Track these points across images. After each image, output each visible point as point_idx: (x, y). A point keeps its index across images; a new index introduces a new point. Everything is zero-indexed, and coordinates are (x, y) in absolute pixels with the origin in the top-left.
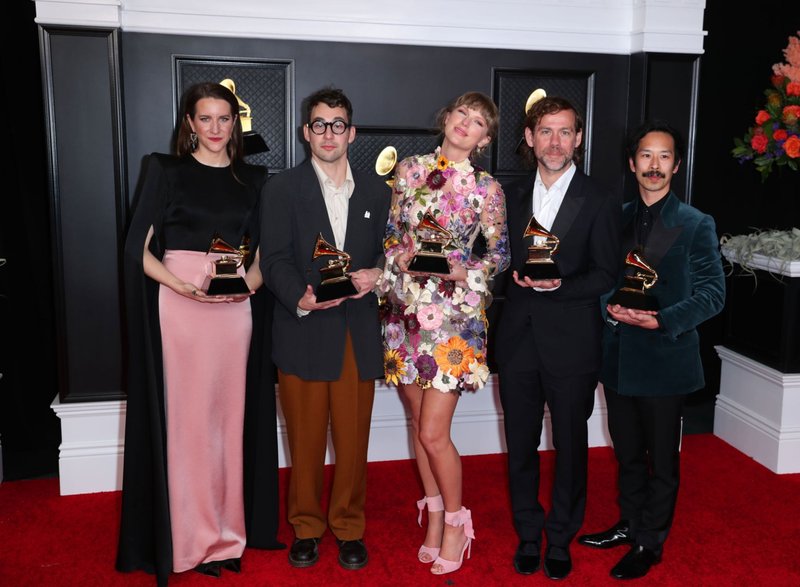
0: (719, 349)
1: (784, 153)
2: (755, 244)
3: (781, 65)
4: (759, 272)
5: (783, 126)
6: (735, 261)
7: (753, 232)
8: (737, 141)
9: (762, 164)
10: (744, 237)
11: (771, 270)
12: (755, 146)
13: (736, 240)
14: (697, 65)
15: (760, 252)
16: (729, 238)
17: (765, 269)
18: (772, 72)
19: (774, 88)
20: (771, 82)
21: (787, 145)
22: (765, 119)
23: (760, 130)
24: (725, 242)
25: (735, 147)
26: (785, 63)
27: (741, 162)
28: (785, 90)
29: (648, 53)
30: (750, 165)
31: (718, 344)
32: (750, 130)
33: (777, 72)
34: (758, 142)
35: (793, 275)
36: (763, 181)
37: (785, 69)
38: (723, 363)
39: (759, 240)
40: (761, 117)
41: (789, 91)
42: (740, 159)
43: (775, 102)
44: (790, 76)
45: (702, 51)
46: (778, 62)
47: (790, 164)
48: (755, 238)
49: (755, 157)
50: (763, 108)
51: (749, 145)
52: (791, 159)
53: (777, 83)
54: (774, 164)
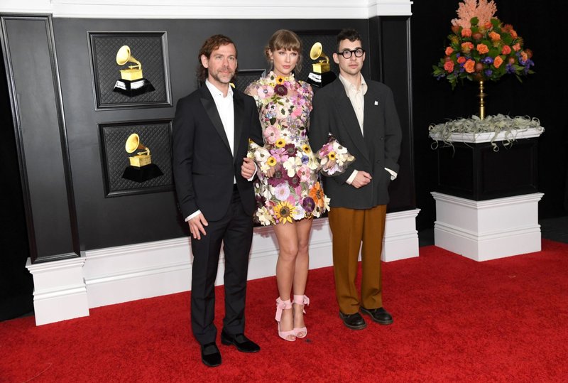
0: (433, 194)
1: (465, 70)
2: (451, 128)
3: (456, 19)
4: (455, 143)
5: (462, 54)
6: (440, 139)
7: (448, 121)
8: (434, 67)
9: (451, 79)
10: (443, 124)
11: (465, 141)
12: (446, 68)
13: (438, 127)
14: (409, 22)
15: (455, 131)
16: (434, 126)
17: (461, 141)
18: (452, 25)
19: (454, 34)
20: (451, 30)
21: (466, 66)
22: (451, 52)
23: (449, 58)
24: (432, 128)
25: (433, 71)
26: (458, 18)
27: (438, 79)
28: (461, 34)
29: (380, 16)
30: (444, 80)
31: (432, 191)
32: (442, 60)
33: (454, 24)
34: (448, 66)
35: (477, 142)
36: (453, 89)
37: (459, 21)
38: (437, 202)
39: (454, 124)
40: (449, 50)
41: (463, 34)
42: (437, 77)
43: (455, 41)
44: (462, 26)
45: (411, 14)
46: (454, 18)
47: (468, 77)
48: (450, 124)
49: (446, 75)
50: (449, 46)
51: (443, 68)
52: (469, 74)
53: (455, 30)
54: (459, 77)
